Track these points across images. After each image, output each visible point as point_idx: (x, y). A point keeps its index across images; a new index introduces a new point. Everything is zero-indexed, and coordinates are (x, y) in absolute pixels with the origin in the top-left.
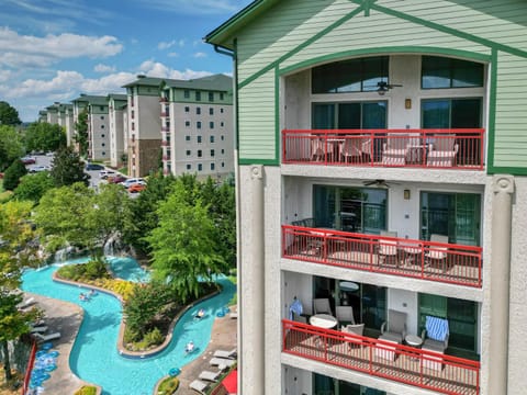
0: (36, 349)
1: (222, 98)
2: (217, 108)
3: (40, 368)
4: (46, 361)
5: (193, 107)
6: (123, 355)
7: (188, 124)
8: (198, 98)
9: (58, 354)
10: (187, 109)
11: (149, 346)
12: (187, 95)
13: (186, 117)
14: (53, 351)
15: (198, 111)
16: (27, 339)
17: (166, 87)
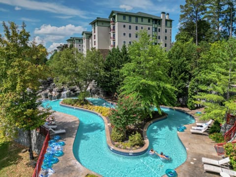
0: (49, 139)
1: (142, 21)
2: (139, 26)
3: (51, 152)
4: (56, 148)
5: (127, 25)
6: (114, 151)
7: (124, 34)
8: (130, 20)
9: (64, 144)
10: (124, 26)
11: (134, 146)
12: (124, 18)
13: (124, 30)
14: (61, 142)
15: (130, 28)
16: (44, 132)
17: (114, 14)
